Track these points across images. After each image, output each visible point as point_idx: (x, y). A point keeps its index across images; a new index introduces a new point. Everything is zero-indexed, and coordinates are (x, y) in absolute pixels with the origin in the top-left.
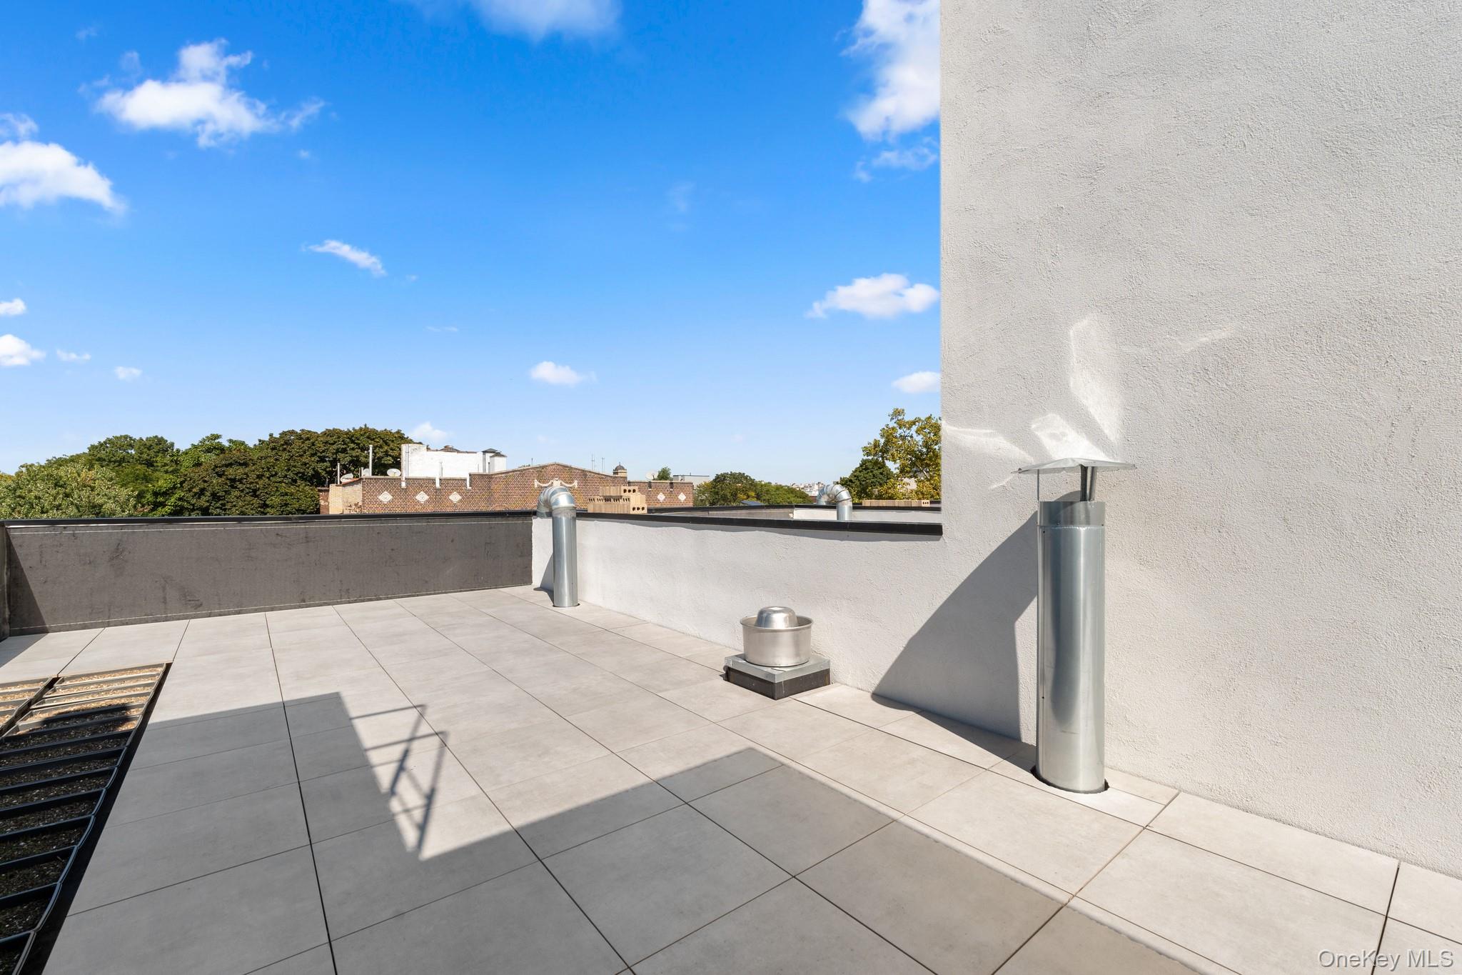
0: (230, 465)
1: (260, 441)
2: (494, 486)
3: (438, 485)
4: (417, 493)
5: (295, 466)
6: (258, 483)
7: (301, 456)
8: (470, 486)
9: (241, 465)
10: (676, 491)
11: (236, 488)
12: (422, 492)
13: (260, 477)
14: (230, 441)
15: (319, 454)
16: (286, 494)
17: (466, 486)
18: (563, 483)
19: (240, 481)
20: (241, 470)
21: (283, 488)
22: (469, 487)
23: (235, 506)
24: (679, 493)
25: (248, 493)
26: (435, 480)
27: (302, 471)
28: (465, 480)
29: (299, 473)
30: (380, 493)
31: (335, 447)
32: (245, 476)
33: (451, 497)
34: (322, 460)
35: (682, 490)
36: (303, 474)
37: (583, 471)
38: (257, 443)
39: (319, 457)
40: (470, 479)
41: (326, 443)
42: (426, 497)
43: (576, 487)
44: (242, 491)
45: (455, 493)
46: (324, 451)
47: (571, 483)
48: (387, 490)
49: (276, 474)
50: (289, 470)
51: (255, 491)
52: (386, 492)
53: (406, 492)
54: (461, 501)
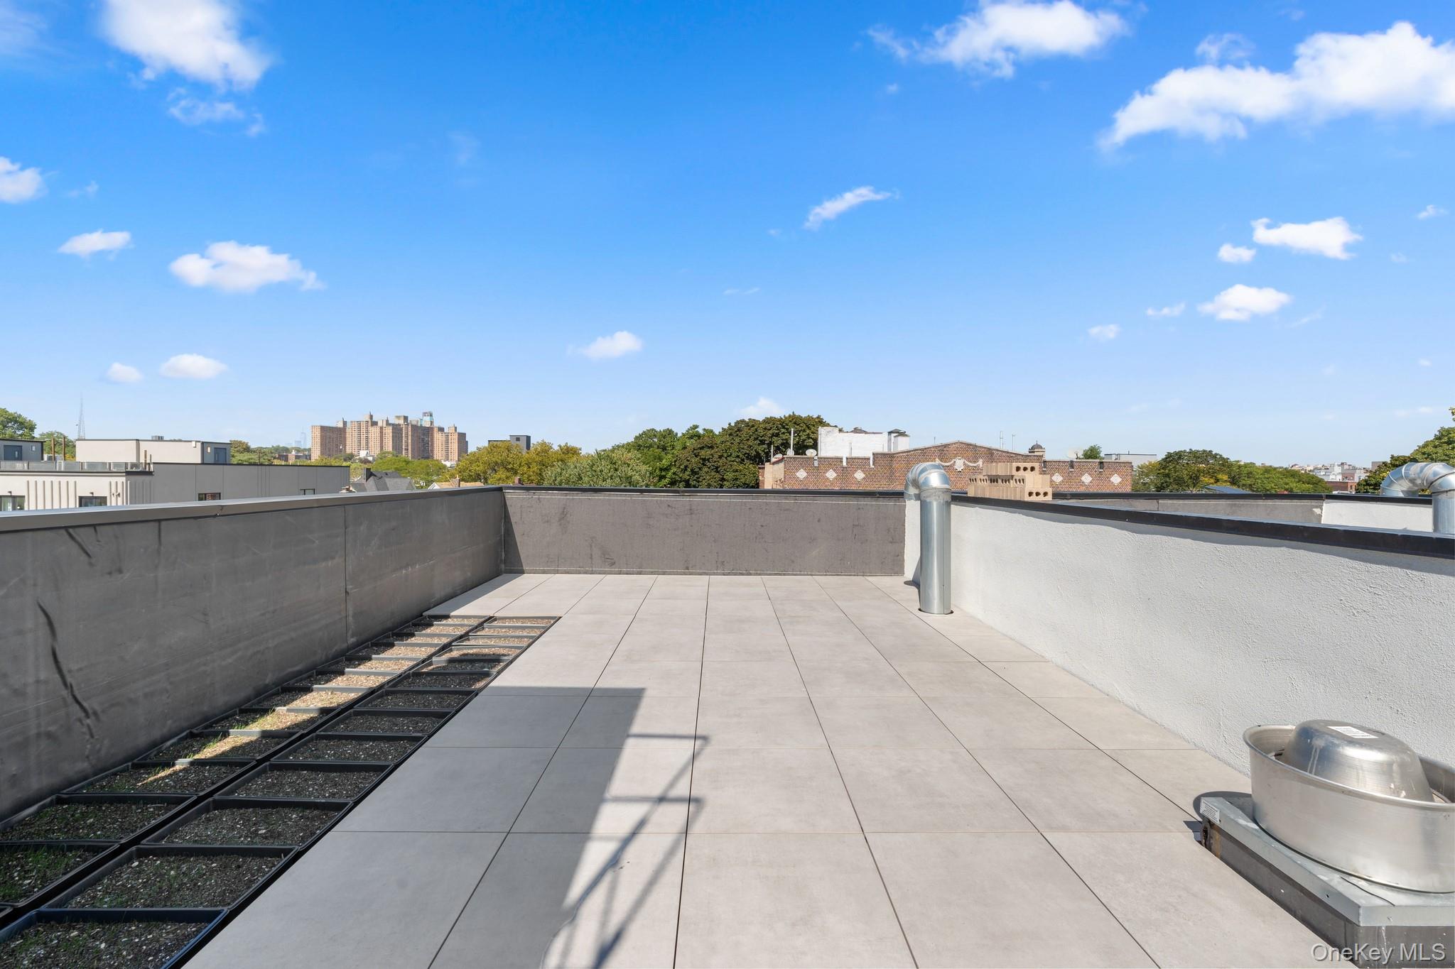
0: (702, 448)
1: (723, 429)
2: (895, 465)
3: (844, 464)
4: (827, 471)
5: (743, 449)
6: (718, 462)
7: (748, 440)
8: (873, 464)
9: (709, 448)
10: (1107, 472)
11: (705, 465)
12: (831, 470)
13: (720, 457)
14: (704, 430)
15: (760, 438)
16: (737, 471)
17: (869, 464)
18: (967, 462)
19: (708, 460)
20: (709, 452)
21: (736, 466)
22: (872, 466)
23: (704, 479)
24: (1112, 475)
25: (713, 470)
26: (842, 459)
27: (748, 452)
28: (869, 459)
29: (746, 453)
30: (797, 471)
31: (771, 432)
32: (711, 457)
33: (855, 476)
34: (762, 442)
35: (1116, 471)
36: (748, 454)
37: (989, 449)
38: (721, 430)
39: (760, 440)
40: (874, 458)
41: (765, 429)
42: (834, 476)
43: (981, 466)
44: (709, 468)
45: (859, 471)
46: (763, 436)
47: (975, 462)
48: (803, 467)
49: (731, 454)
50: (739, 451)
51: (717, 468)
52: (803, 470)
53: (818, 470)
54: (864, 479)
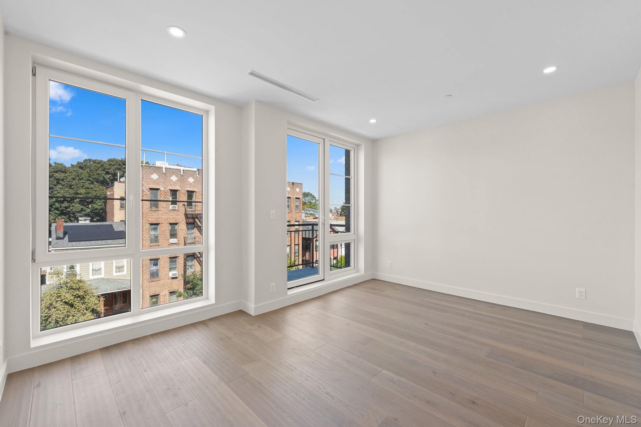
0: (57, 172)
1: (72, 165)
3: (182, 173)
4: (171, 176)
5: (93, 175)
6: (72, 182)
7: (97, 170)
9: (63, 172)
11: (60, 184)
12: (174, 176)
13: (74, 179)
14: (55, 163)
15: (106, 170)
16: (88, 188)
17: (196, 175)
19: (63, 180)
20: (63, 175)
21: (87, 185)
23: (59, 193)
25: (66, 187)
26: (181, 170)
27: (97, 177)
29: (95, 178)
30: (152, 174)
31: (115, 167)
32: (65, 178)
33: (189, 180)
34: (107, 173)
36: (97, 179)
38: (70, 166)
39: (106, 172)
41: (110, 164)
42: (176, 179)
44: (63, 185)
45: (191, 178)
46: (109, 169)
48: (155, 173)
49: (83, 178)
50: (90, 177)
51: (71, 186)
52: (155, 174)
53: (166, 175)
54: (194, 182)
